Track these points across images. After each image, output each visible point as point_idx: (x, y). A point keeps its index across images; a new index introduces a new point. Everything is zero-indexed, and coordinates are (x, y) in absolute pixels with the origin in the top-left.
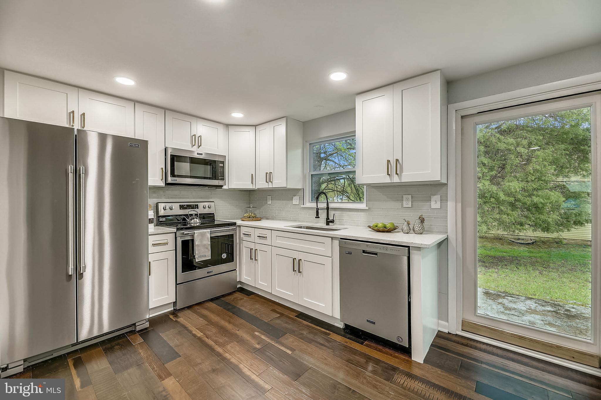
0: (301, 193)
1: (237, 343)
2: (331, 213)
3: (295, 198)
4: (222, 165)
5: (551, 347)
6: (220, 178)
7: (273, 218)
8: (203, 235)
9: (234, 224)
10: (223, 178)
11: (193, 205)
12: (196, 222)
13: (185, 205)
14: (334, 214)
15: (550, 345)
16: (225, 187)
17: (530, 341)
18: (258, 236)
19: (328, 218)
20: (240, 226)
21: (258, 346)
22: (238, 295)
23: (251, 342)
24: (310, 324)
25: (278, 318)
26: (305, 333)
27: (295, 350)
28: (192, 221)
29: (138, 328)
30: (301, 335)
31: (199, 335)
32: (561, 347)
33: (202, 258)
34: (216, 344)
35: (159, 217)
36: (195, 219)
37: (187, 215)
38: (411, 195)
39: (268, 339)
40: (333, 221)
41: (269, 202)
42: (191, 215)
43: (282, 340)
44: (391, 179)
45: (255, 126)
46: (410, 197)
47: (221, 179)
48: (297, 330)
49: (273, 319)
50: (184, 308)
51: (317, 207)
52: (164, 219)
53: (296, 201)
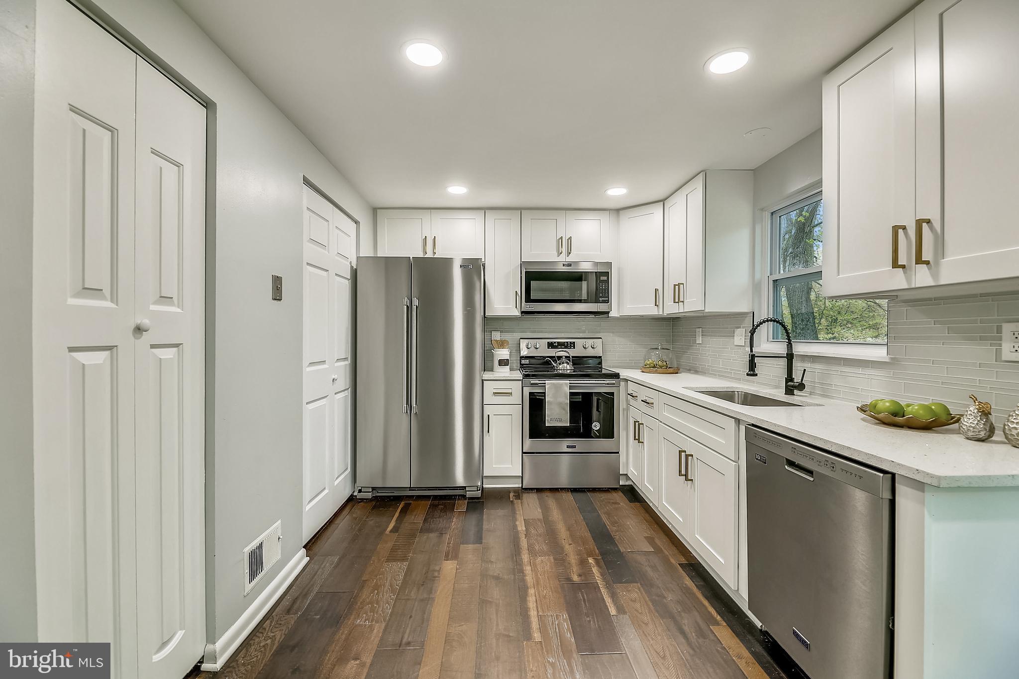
0: (748, 322)
1: (553, 560)
2: (798, 366)
3: (736, 332)
4: (605, 278)
6: (601, 299)
8: (557, 388)
9: (616, 376)
10: (607, 299)
11: (567, 342)
12: (567, 368)
13: (555, 343)
14: (805, 370)
16: (612, 314)
18: (642, 401)
19: (790, 378)
20: (626, 380)
21: (576, 578)
22: (618, 497)
23: (571, 569)
24: (695, 589)
25: (647, 553)
26: (670, 597)
27: (625, 613)
28: (561, 366)
29: (469, 494)
30: (659, 596)
31: (519, 529)
33: (555, 423)
34: (527, 549)
35: (522, 358)
36: (565, 365)
37: (554, 357)
39: (599, 576)
40: (801, 387)
41: (699, 340)
42: (560, 358)
43: (619, 588)
44: (908, 280)
45: (663, 201)
47: (604, 302)
48: (660, 585)
49: (636, 550)
50: (532, 489)
51: (752, 351)
52: (527, 362)
53: (739, 338)
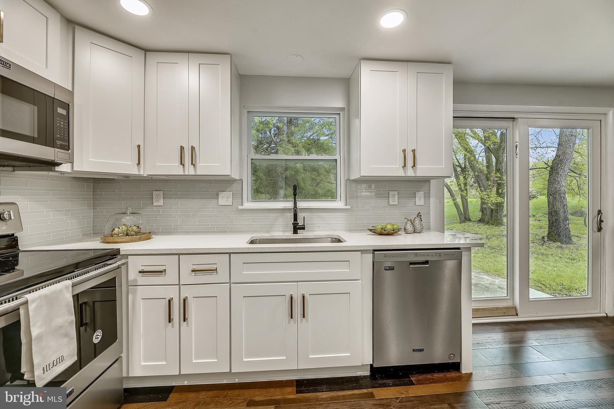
0: (236, 186)
3: (221, 195)
4: (65, 112)
5: (493, 310)
6: (58, 143)
7: (168, 232)
9: (114, 254)
10: (66, 143)
15: (492, 309)
16: (65, 168)
17: (482, 310)
19: (295, 223)
32: (497, 308)
38: (397, 192)
40: (304, 228)
41: (158, 202)
44: (405, 172)
46: (396, 193)
47: (62, 147)
53: (225, 199)
